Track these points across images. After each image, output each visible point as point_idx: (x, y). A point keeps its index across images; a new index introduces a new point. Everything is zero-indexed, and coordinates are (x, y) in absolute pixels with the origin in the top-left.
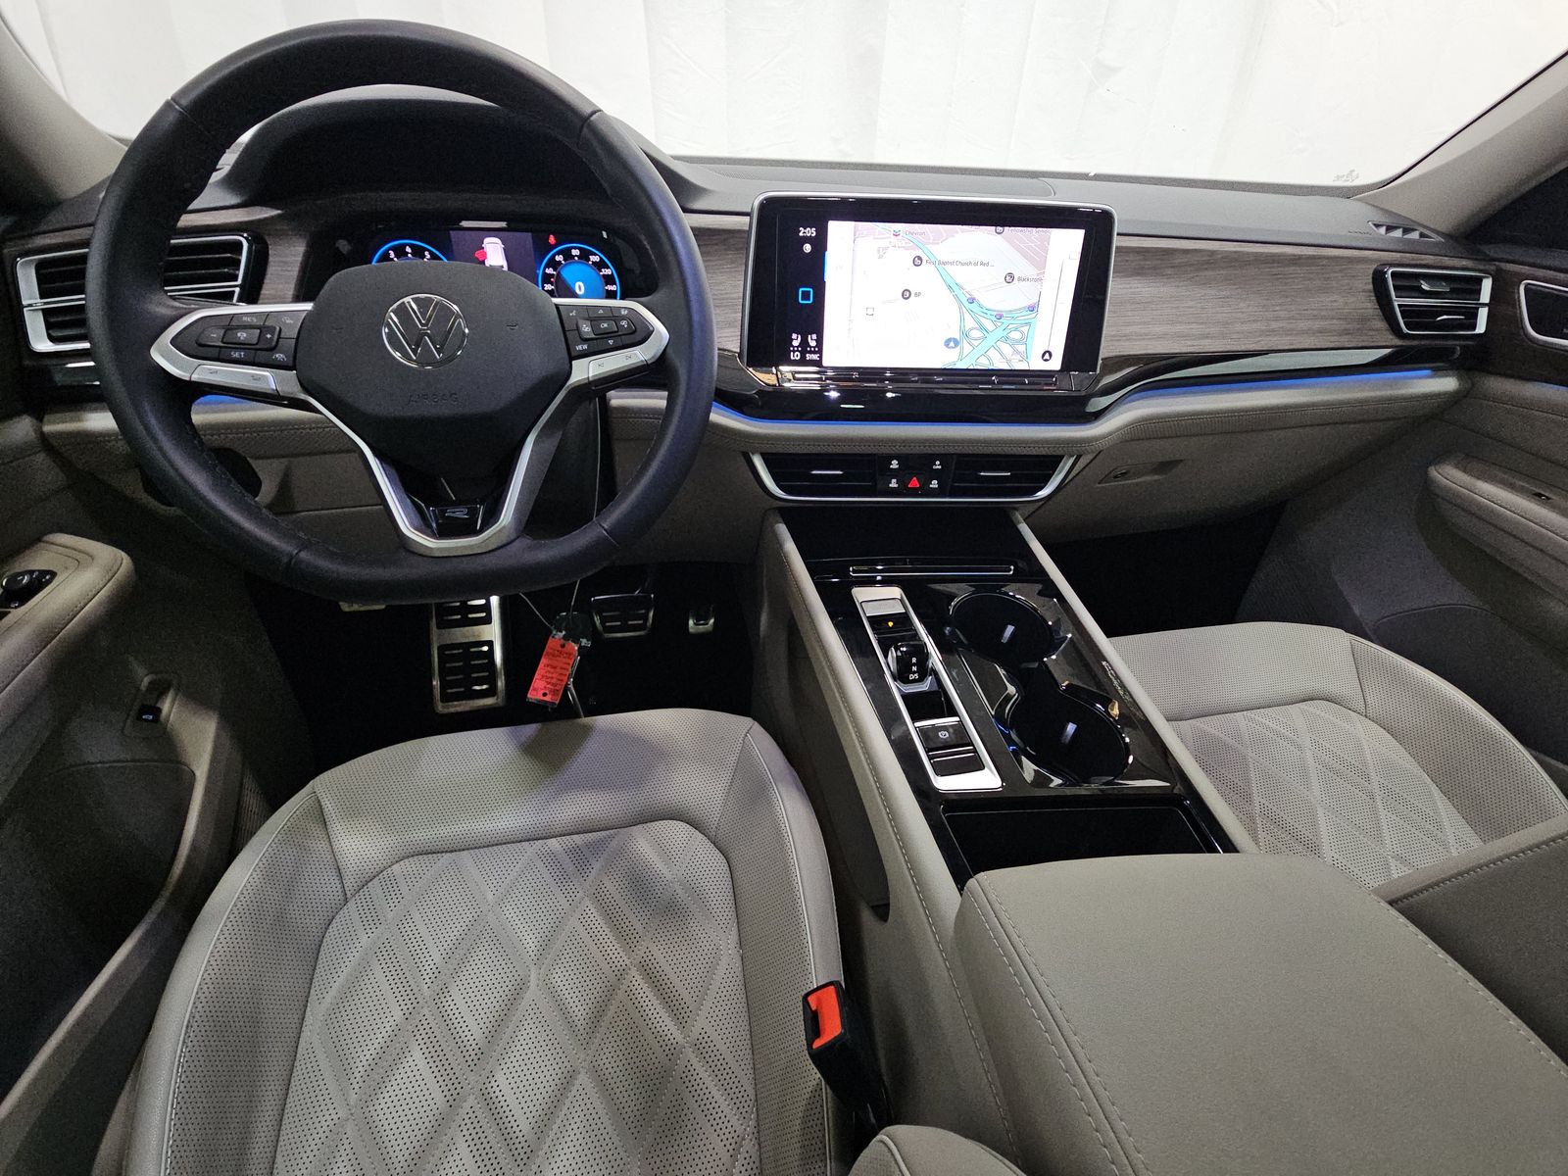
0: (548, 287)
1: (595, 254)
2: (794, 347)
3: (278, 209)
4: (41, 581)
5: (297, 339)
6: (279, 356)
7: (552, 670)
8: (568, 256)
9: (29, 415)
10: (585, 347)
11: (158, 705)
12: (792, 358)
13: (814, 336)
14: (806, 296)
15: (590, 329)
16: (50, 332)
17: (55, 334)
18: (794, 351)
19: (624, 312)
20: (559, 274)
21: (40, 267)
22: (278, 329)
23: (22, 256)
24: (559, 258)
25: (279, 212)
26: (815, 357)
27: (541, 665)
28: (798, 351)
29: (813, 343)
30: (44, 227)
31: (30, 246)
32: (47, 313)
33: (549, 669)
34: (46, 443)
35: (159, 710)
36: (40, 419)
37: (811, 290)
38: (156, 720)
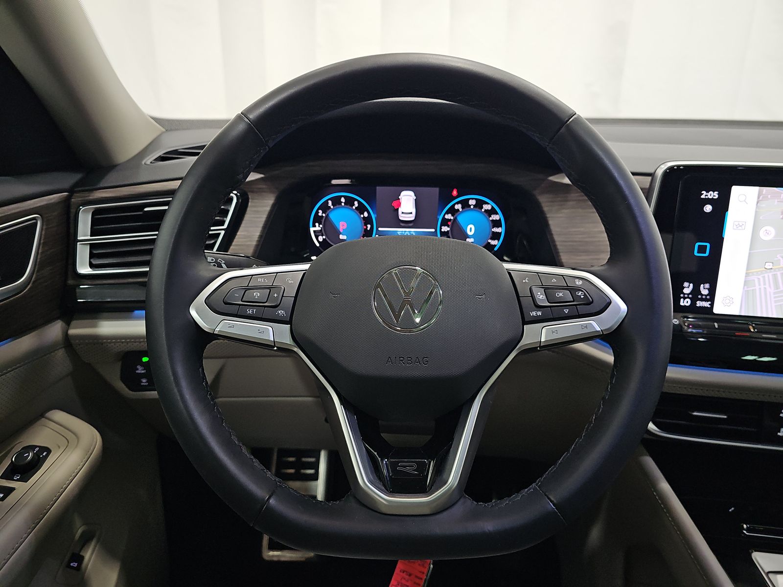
0: (445, 229)
1: (488, 204)
2: (684, 294)
3: (261, 173)
4: (41, 455)
5: (296, 297)
6: (281, 312)
7: (407, 577)
8: (465, 204)
9: (62, 320)
10: (539, 313)
11: (82, 554)
12: (682, 304)
13: (707, 286)
14: (702, 249)
15: (544, 297)
16: (92, 260)
17: (95, 262)
18: (685, 298)
19: (579, 283)
20: (455, 219)
21: (95, 213)
22: (283, 287)
23: (84, 205)
24: (458, 207)
25: (262, 176)
26: (707, 304)
27: (397, 571)
28: (688, 298)
29: (705, 292)
30: (101, 185)
31: (91, 198)
32: (93, 246)
33: (404, 575)
34: (68, 342)
35: (83, 558)
36: (68, 324)
37: (708, 245)
38: (78, 568)
